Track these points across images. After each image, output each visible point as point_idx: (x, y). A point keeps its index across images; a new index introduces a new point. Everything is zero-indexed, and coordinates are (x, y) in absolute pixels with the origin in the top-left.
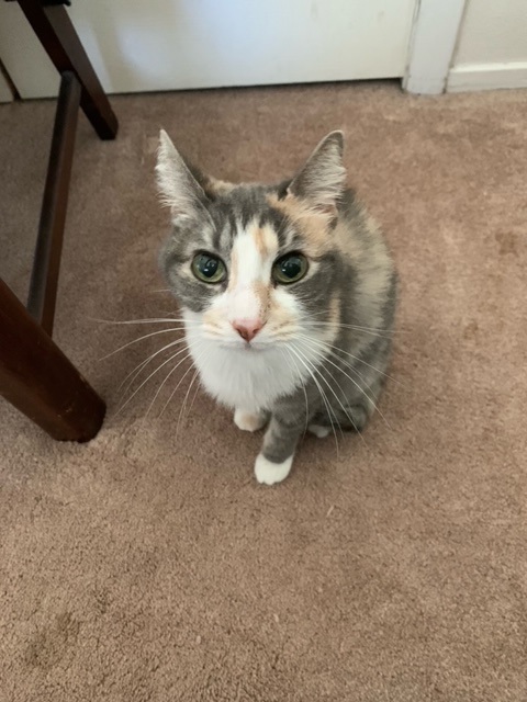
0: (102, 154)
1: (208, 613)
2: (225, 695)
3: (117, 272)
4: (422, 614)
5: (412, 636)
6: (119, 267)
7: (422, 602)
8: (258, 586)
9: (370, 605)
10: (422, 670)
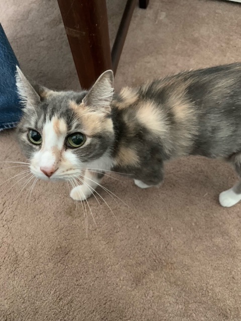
0: (139, 15)
1: (144, 218)
2: (143, 250)
3: (135, 68)
4: (235, 247)
5: (228, 254)
6: (136, 66)
7: (236, 242)
8: (167, 214)
9: (213, 236)
10: (229, 268)
